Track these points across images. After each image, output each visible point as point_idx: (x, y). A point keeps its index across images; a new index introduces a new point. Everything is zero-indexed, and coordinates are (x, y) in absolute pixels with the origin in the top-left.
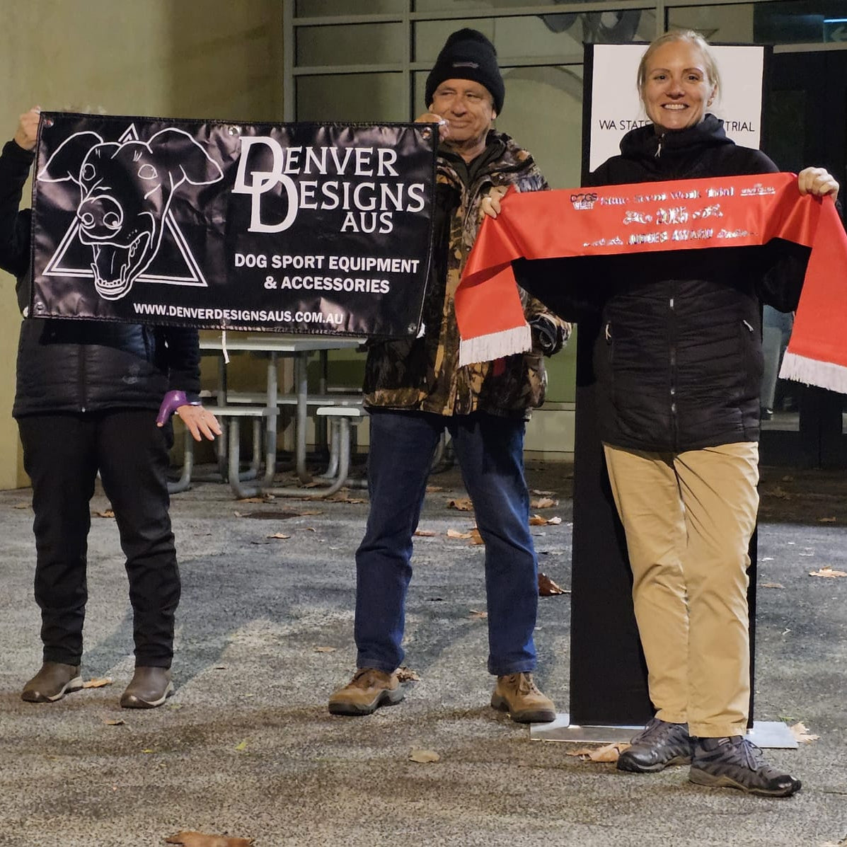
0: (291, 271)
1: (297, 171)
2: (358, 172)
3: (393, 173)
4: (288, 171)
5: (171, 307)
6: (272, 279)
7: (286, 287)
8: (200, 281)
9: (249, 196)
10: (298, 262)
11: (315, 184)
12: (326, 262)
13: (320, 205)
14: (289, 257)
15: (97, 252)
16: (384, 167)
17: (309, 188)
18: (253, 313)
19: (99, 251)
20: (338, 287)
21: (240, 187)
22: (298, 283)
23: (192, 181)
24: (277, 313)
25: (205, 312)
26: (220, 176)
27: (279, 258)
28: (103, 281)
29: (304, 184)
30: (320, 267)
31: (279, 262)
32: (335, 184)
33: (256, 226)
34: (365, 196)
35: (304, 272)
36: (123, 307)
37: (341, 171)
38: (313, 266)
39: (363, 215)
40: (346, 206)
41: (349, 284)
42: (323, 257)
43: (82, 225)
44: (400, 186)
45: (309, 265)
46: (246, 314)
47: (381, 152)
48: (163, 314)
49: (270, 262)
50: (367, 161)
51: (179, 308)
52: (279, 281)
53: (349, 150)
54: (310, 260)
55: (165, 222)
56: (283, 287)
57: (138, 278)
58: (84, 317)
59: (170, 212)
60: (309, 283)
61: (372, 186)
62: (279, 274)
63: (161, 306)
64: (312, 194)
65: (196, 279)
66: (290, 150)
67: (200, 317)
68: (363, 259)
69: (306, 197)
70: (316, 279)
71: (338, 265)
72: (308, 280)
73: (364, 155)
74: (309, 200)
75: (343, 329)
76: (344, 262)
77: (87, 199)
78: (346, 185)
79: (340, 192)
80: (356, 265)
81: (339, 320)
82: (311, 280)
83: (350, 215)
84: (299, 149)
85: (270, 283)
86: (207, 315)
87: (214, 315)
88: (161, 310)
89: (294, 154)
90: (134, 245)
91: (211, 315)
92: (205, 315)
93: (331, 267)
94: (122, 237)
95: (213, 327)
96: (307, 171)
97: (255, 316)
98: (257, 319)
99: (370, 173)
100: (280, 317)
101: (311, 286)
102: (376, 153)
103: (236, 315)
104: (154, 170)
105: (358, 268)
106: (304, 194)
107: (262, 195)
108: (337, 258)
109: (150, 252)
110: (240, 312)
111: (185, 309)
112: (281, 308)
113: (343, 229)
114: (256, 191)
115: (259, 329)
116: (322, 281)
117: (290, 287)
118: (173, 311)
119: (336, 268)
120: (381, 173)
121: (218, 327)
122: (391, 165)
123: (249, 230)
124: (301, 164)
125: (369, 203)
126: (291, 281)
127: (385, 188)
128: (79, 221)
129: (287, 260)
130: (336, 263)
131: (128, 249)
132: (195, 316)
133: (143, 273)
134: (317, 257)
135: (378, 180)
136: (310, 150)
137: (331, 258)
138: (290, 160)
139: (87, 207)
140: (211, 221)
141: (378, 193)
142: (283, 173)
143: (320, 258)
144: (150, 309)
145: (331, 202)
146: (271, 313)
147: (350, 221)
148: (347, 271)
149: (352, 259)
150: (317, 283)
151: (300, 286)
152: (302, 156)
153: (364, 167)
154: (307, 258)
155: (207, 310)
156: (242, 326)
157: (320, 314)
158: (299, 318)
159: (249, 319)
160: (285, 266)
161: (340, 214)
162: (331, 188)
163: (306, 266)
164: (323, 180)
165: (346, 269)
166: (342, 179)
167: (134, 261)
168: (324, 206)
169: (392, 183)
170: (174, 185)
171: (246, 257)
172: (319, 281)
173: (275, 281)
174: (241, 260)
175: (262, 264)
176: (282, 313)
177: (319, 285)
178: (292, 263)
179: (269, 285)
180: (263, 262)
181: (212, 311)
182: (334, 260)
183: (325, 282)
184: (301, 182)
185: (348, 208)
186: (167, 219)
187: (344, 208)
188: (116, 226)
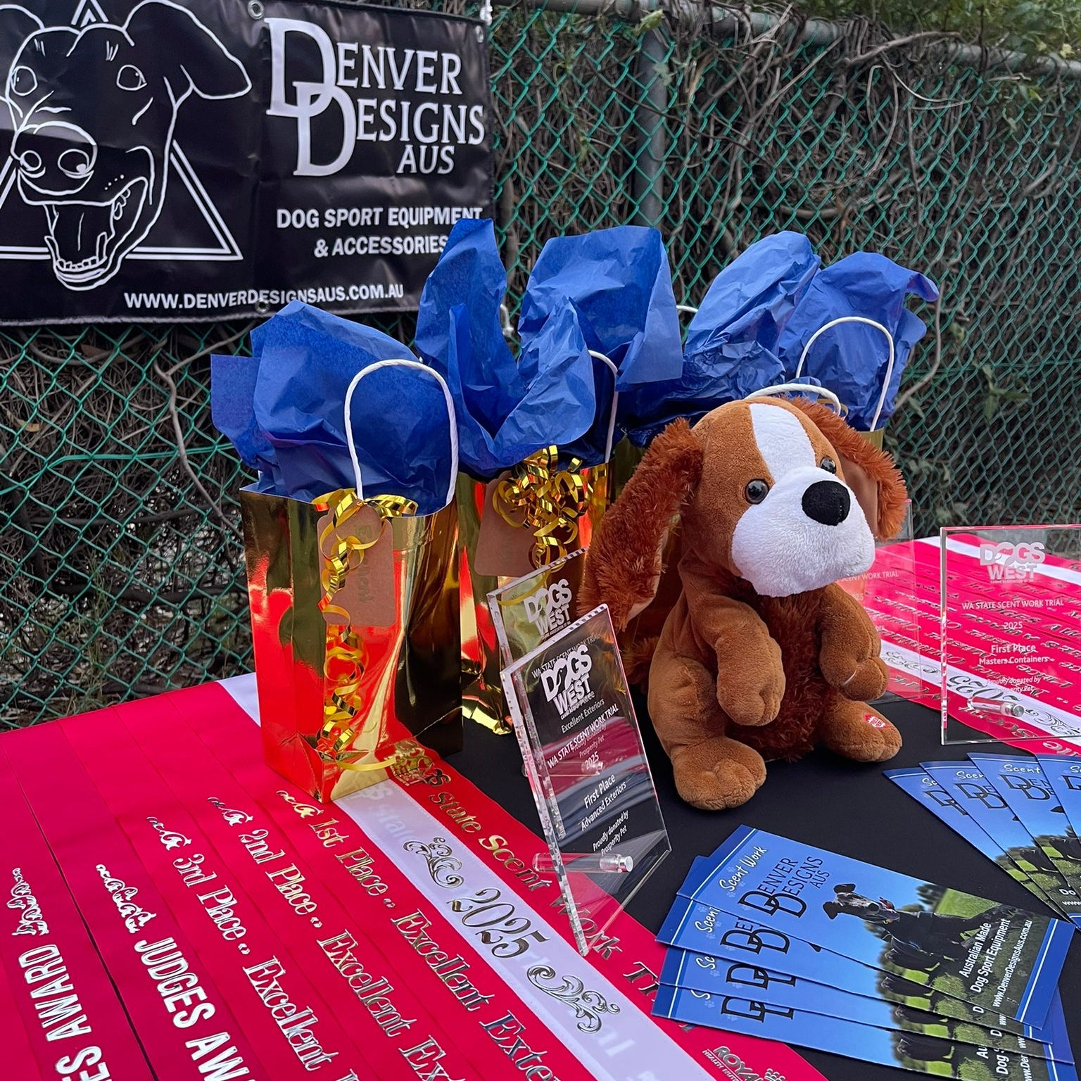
0: (345, 230)
5: (186, 296)
6: (324, 243)
7: (338, 253)
8: (233, 252)
10: (354, 217)
14: (345, 211)
15: (53, 217)
18: (300, 293)
19: (57, 216)
20: (398, 249)
22: (351, 246)
23: (204, 93)
24: (327, 290)
26: (246, 85)
27: (334, 213)
28: (66, 263)
30: (377, 222)
31: (334, 218)
35: (359, 231)
38: (369, 223)
39: (423, 148)
41: (409, 245)
42: (381, 210)
43: (22, 170)
45: (365, 220)
46: (291, 295)
48: (174, 305)
49: (322, 219)
51: (199, 296)
52: (330, 245)
54: (367, 214)
55: (170, 162)
56: (334, 254)
57: (131, 252)
59: (175, 144)
60: (363, 245)
61: (434, 107)
62: (331, 235)
63: (170, 296)
65: (227, 249)
67: (231, 304)
68: (421, 210)
70: (372, 239)
71: (397, 219)
72: (362, 243)
76: (404, 215)
77: (23, 128)
81: (400, 293)
82: (366, 242)
83: (409, 148)
85: (321, 250)
86: (239, 299)
87: (247, 299)
88: (170, 301)
90: (121, 199)
91: (243, 299)
92: (236, 300)
93: (391, 223)
98: (305, 300)
100: (331, 296)
101: (365, 249)
103: (277, 297)
104: (139, 73)
105: (416, 222)
108: (396, 210)
109: (149, 211)
110: (282, 292)
111: (210, 297)
112: (333, 283)
116: (379, 242)
117: (342, 253)
118: (189, 301)
119: (394, 223)
123: (295, 173)
126: (343, 244)
128: (16, 164)
129: (343, 215)
130: (395, 216)
131: (111, 206)
132: (224, 304)
134: (375, 210)
137: (392, 210)
143: (378, 210)
144: (152, 301)
146: (320, 290)
147: (408, 158)
148: (407, 227)
149: (411, 210)
150: (371, 245)
151: (353, 250)
154: (365, 211)
155: (240, 294)
158: (354, 296)
160: (339, 224)
163: (363, 223)
165: (405, 224)
167: (122, 226)
170: (176, 100)
171: (291, 214)
172: (375, 242)
173: (327, 245)
174: (286, 219)
175: (313, 223)
176: (333, 289)
177: (374, 248)
178: (347, 220)
179: (320, 252)
180: (314, 219)
181: (244, 292)
182: (394, 213)
183: (383, 243)
184: (359, 100)
185: (408, 140)
186: (172, 156)
187: (402, 139)
188: (84, 171)
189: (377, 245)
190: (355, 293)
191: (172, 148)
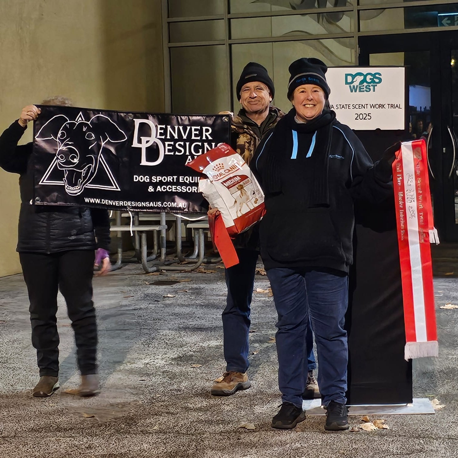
0: (161, 183)
1: (163, 137)
2: (193, 138)
3: (210, 138)
4: (158, 137)
5: (102, 200)
6: (152, 187)
7: (159, 191)
8: (117, 188)
9: (140, 149)
10: (165, 179)
11: (172, 143)
12: (178, 179)
13: (175, 153)
15: (66, 173)
16: (206, 135)
17: (169, 145)
18: (142, 203)
19: (67, 173)
20: (184, 190)
21: (135, 144)
22: (164, 188)
23: (112, 140)
24: (154, 203)
25: (119, 203)
26: (125, 138)
27: (155, 177)
28: (69, 187)
29: (167, 143)
30: (175, 181)
31: (155, 179)
32: (182, 143)
33: (144, 162)
34: (197, 149)
35: (167, 184)
36: (79, 199)
37: (185, 137)
38: (172, 181)
39: (195, 157)
40: (188, 153)
41: (189, 189)
42: (176, 177)
43: (59, 160)
44: (213, 144)
45: (170, 180)
46: (139, 204)
47: (204, 128)
48: (99, 202)
49: (151, 179)
50: (197, 132)
51: (106, 200)
52: (155, 188)
53: (189, 128)
54: (170, 178)
55: (99, 160)
56: (157, 191)
57: (86, 186)
58: (60, 204)
59: (102, 155)
60: (170, 188)
61: (200, 144)
62: (155, 185)
63: (97, 199)
64: (171, 148)
65: (115, 187)
66: (159, 126)
67: (117, 205)
68: (196, 178)
69: (168, 149)
70: (173, 187)
71: (184, 180)
72: (169, 187)
73: (196, 130)
74: (169, 151)
75: (187, 211)
76: (187, 179)
77: (61, 148)
78: (188, 144)
79: (184, 147)
80: (192, 180)
81: (185, 206)
82: (171, 187)
83: (189, 157)
84: (164, 126)
85: (151, 189)
86: (120, 204)
87: (123, 204)
88: (98, 201)
89: (161, 129)
90: (84, 170)
91: (122, 204)
92: (119, 204)
93: (181, 181)
94: (79, 166)
95: (123, 209)
96: (168, 137)
97: (144, 204)
98: (145, 205)
99: (199, 138)
100: (156, 205)
101: (171, 190)
102: (202, 129)
103: (134, 204)
104: (93, 135)
105: (194, 181)
106: (167, 148)
107: (147, 148)
108: (183, 177)
109: (92, 174)
110: (136, 203)
111: (109, 201)
112: (156, 200)
113: (186, 164)
114: (144, 146)
115: (145, 210)
116: (176, 188)
117: (161, 191)
118: (103, 202)
119: (183, 181)
120: (204, 138)
121: (125, 210)
122: (209, 134)
123: (141, 164)
124: (165, 133)
125: (199, 152)
126: (161, 188)
127: (206, 145)
128: (57, 158)
129: (159, 178)
130: (183, 179)
131: (82, 172)
132: (114, 204)
133: (89, 184)
134: (174, 177)
135: (203, 141)
136: (169, 127)
137: (181, 177)
138: (159, 131)
139: (61, 152)
140: (122, 159)
141: (203, 147)
142: (156, 137)
143: (175, 177)
144: (92, 201)
145: (180, 151)
146: (151, 203)
147: (189, 160)
148: (188, 183)
149: (191, 177)
150: (173, 188)
151: (166, 190)
152: (166, 130)
153: (196, 135)
154: (169, 177)
155: (120, 202)
156: (137, 209)
157: (175, 203)
158: (165, 205)
159: (140, 205)
160: (158, 181)
161: (185, 157)
162: (180, 145)
163: (169, 181)
164: (176, 141)
165: (187, 182)
166: (185, 141)
167: (85, 178)
168: (177, 153)
169: (210, 143)
170: (103, 142)
171: (139, 177)
172: (174, 187)
173: (153, 188)
174: (137, 178)
175: (147, 180)
176: (157, 202)
177: (174, 190)
178: (162, 180)
179: (150, 190)
180: (147, 179)
181: (122, 202)
182: (182, 178)
183: (178, 188)
184: (166, 142)
185: (189, 154)
186: (100, 158)
187: (186, 154)
188: (76, 161)
189: (175, 189)
190: (165, 204)
191: (100, 156)
